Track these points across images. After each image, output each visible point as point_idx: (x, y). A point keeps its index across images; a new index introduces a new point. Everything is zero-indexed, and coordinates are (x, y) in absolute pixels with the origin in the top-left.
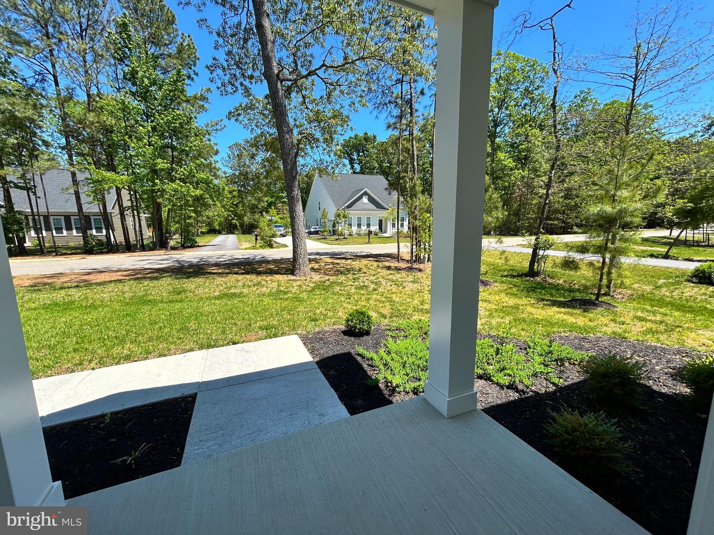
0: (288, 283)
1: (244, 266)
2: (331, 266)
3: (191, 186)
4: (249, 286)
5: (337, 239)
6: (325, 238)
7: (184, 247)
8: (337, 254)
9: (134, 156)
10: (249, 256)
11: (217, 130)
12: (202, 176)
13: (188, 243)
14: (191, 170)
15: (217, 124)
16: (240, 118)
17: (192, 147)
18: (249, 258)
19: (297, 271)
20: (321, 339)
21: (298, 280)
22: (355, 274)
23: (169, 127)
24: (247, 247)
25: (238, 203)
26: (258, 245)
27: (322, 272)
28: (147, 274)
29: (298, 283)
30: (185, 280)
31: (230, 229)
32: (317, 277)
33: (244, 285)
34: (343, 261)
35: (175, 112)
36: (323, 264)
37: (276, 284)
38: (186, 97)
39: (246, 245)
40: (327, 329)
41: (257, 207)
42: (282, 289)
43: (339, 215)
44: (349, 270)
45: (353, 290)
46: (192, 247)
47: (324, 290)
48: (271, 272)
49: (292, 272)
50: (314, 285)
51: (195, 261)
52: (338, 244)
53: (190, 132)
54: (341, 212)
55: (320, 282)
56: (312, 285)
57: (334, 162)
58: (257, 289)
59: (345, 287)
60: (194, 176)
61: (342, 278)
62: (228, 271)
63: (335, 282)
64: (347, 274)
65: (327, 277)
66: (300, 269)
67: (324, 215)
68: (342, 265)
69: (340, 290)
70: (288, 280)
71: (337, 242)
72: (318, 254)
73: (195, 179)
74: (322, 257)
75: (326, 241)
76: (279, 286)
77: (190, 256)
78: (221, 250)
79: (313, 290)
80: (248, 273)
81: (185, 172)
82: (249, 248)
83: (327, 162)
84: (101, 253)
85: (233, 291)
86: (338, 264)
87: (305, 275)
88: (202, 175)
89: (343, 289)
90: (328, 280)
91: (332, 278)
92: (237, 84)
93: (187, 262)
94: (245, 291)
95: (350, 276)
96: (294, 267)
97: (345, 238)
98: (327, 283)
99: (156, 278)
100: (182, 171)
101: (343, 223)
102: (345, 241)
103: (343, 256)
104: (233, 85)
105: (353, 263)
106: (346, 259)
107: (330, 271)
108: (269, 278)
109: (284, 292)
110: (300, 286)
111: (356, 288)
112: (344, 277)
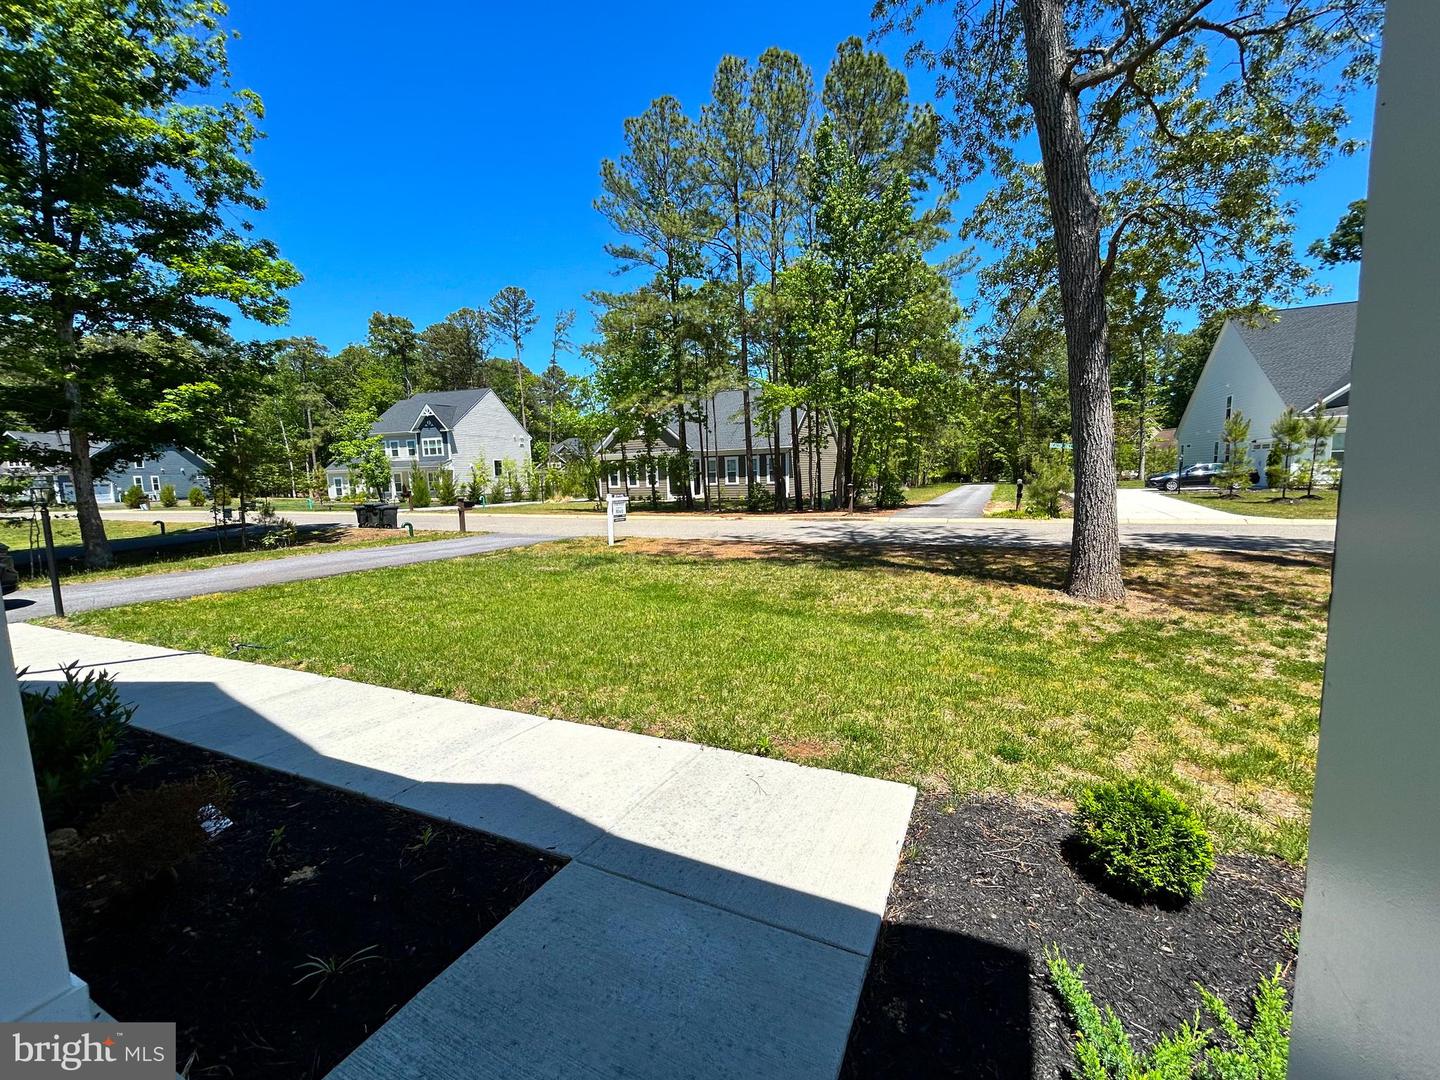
0: (1041, 612)
1: (962, 555)
2: (1211, 580)
3: (897, 393)
4: (942, 605)
5: (1275, 500)
6: (1231, 497)
7: (881, 506)
8: (1252, 544)
9: (815, 352)
10: (990, 533)
11: (962, 272)
12: (920, 370)
13: (890, 501)
14: (902, 361)
15: (962, 260)
16: (988, 228)
17: (907, 315)
18: (987, 537)
19: (1079, 584)
20: (969, 838)
21: (1075, 608)
22: (1297, 618)
23: (871, 289)
24: (999, 510)
25: (1009, 418)
26: (1023, 509)
27: (1169, 593)
28: (788, 552)
29: (1072, 616)
30: (833, 572)
31: (988, 471)
32: (1138, 607)
33: (932, 601)
34: (1269, 569)
35: (883, 258)
36: (1182, 571)
37: (1009, 609)
38: (908, 224)
39: (1002, 506)
40: (1025, 803)
41: (1050, 422)
42: (1017, 623)
43: (1292, 430)
44: (1275, 602)
45: (1266, 672)
46: (894, 507)
47: (1148, 649)
48: (1017, 577)
49: (1065, 581)
50: (1119, 629)
51: (879, 534)
52: (1274, 515)
53: (908, 288)
54: (1305, 419)
55: (1142, 622)
56: (1113, 628)
57: (1257, 272)
58: (957, 614)
59: (1233, 654)
60: (906, 372)
61: (1236, 624)
62: (921, 563)
63: (1199, 634)
64: (1262, 615)
65: (1177, 613)
66: (1086, 579)
67: (1236, 431)
68: (1258, 581)
69: (1209, 662)
70: (1047, 605)
71: (1271, 509)
72: (1185, 539)
73: (908, 377)
74: (1189, 549)
75: (1234, 504)
76: (1013, 615)
77: (876, 525)
78: (941, 515)
79: (1110, 643)
80: (956, 573)
81: (891, 367)
82: (1001, 515)
83: (1229, 277)
84: (765, 512)
85: (904, 609)
86: (1241, 575)
87: (1103, 596)
88: (921, 368)
89: (1221, 659)
90: (1175, 623)
91: (1193, 620)
92: (983, 154)
93: (866, 537)
94: (928, 614)
95: (1274, 623)
96: (1072, 570)
97: (1310, 497)
98: (1170, 631)
99: (792, 563)
100: (887, 365)
101: (1308, 453)
102: (1309, 505)
103: (1277, 553)
104: (973, 161)
105: (1309, 578)
106: (1283, 562)
107: (1196, 595)
108: (1005, 590)
109: (1018, 632)
110: (1073, 626)
111: (1281, 669)
112: (1243, 623)
